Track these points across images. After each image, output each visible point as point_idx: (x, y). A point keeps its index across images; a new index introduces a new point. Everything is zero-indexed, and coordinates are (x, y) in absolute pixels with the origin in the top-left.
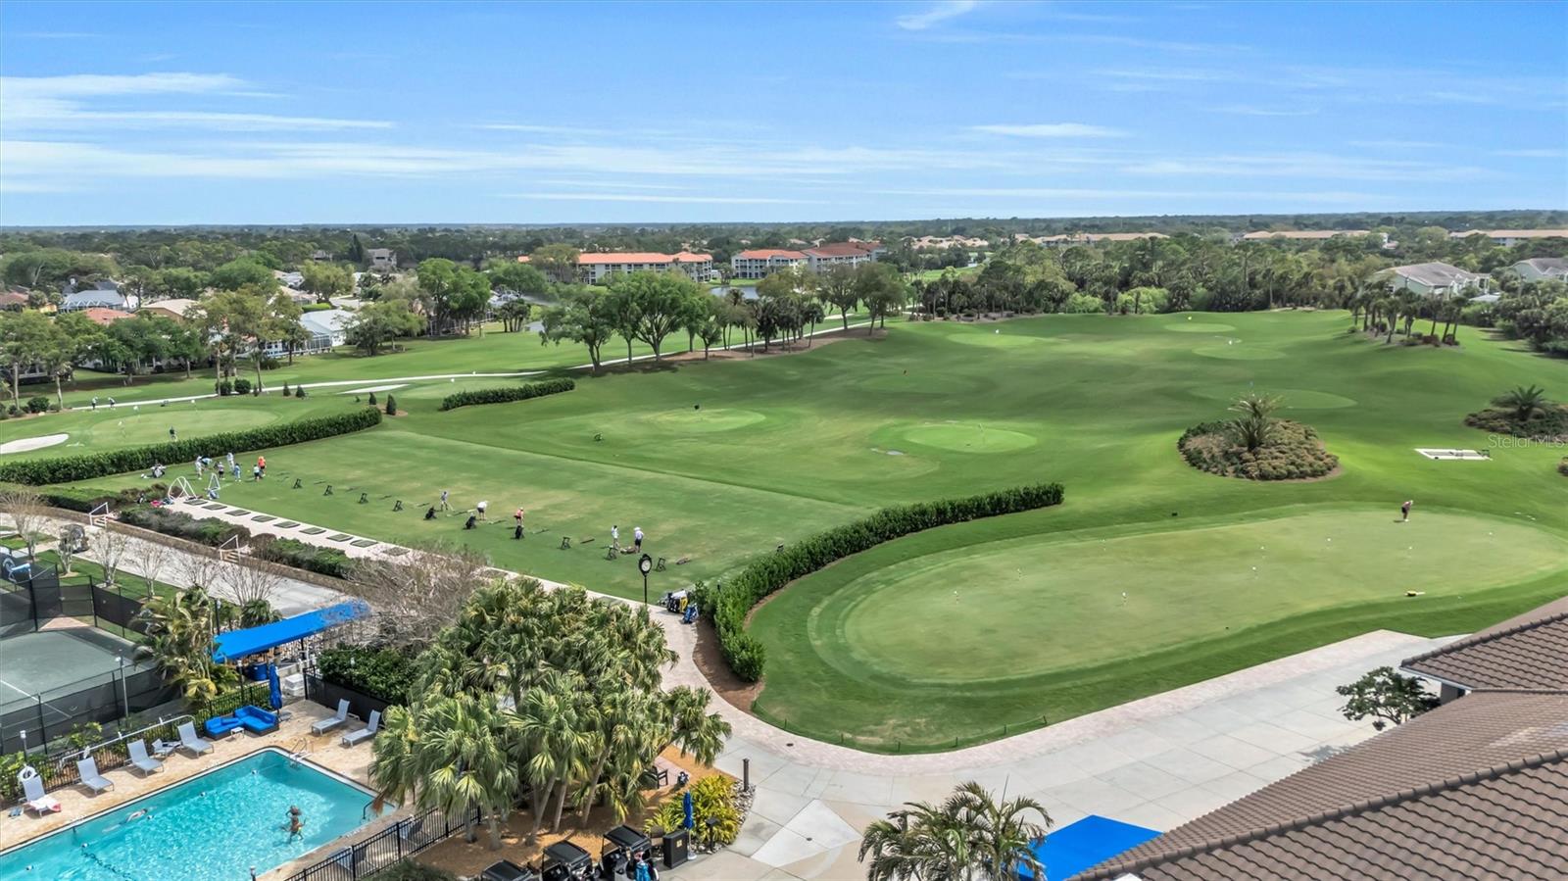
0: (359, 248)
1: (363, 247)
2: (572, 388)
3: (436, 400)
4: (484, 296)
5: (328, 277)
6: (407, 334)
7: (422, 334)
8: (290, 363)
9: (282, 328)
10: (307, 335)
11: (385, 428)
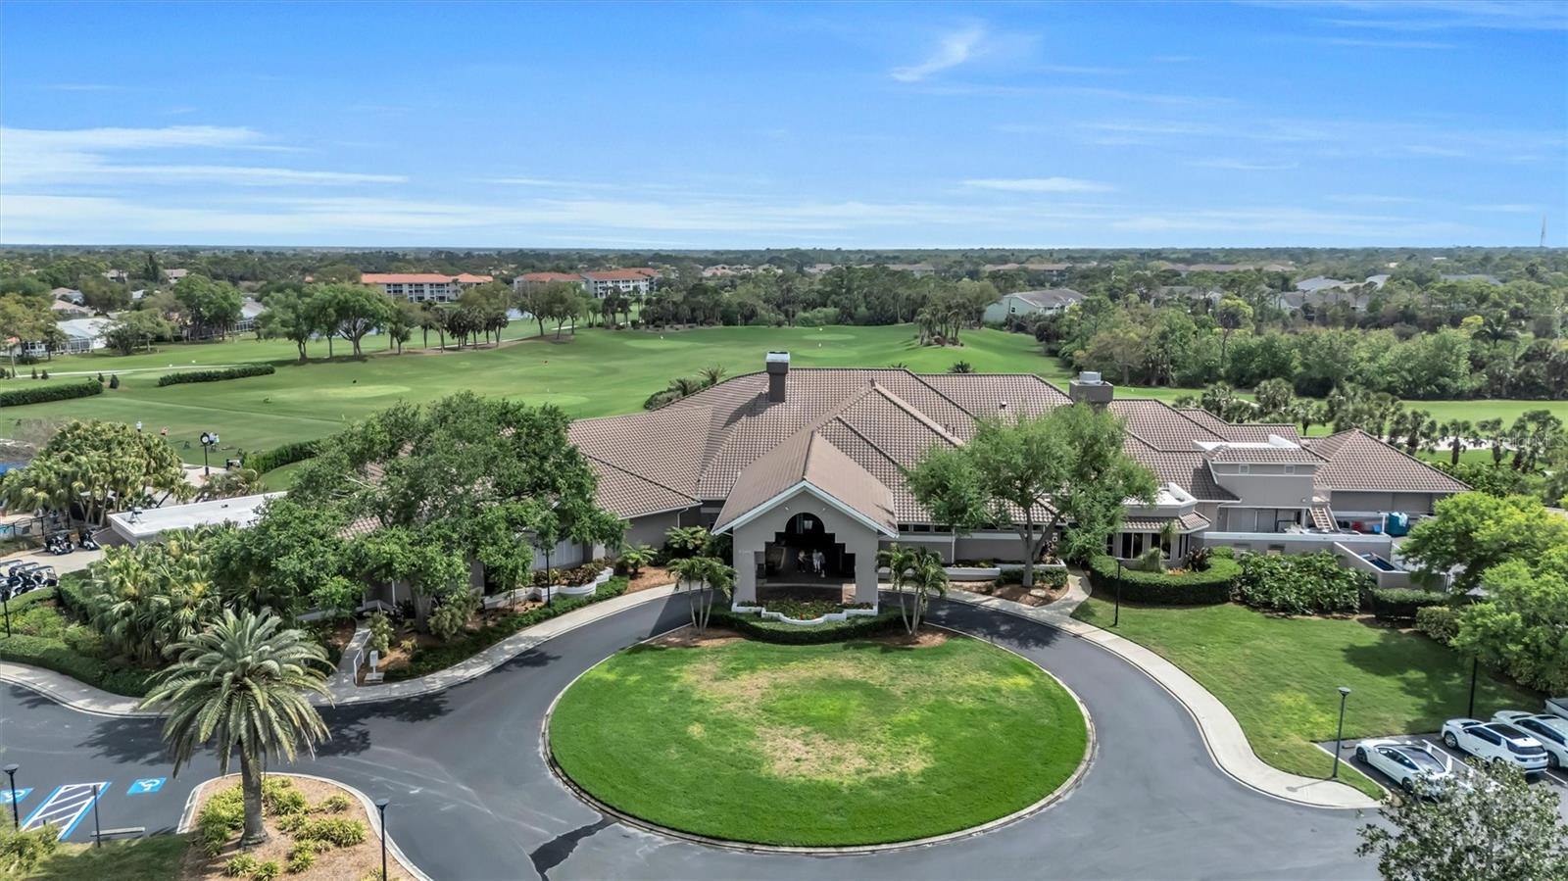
0: (155, 268)
1: (160, 268)
2: (272, 372)
3: (155, 380)
4: (236, 308)
5: (105, 292)
6: (160, 339)
7: (178, 339)
8: (49, 360)
9: (41, 330)
10: (65, 337)
11: (105, 396)
